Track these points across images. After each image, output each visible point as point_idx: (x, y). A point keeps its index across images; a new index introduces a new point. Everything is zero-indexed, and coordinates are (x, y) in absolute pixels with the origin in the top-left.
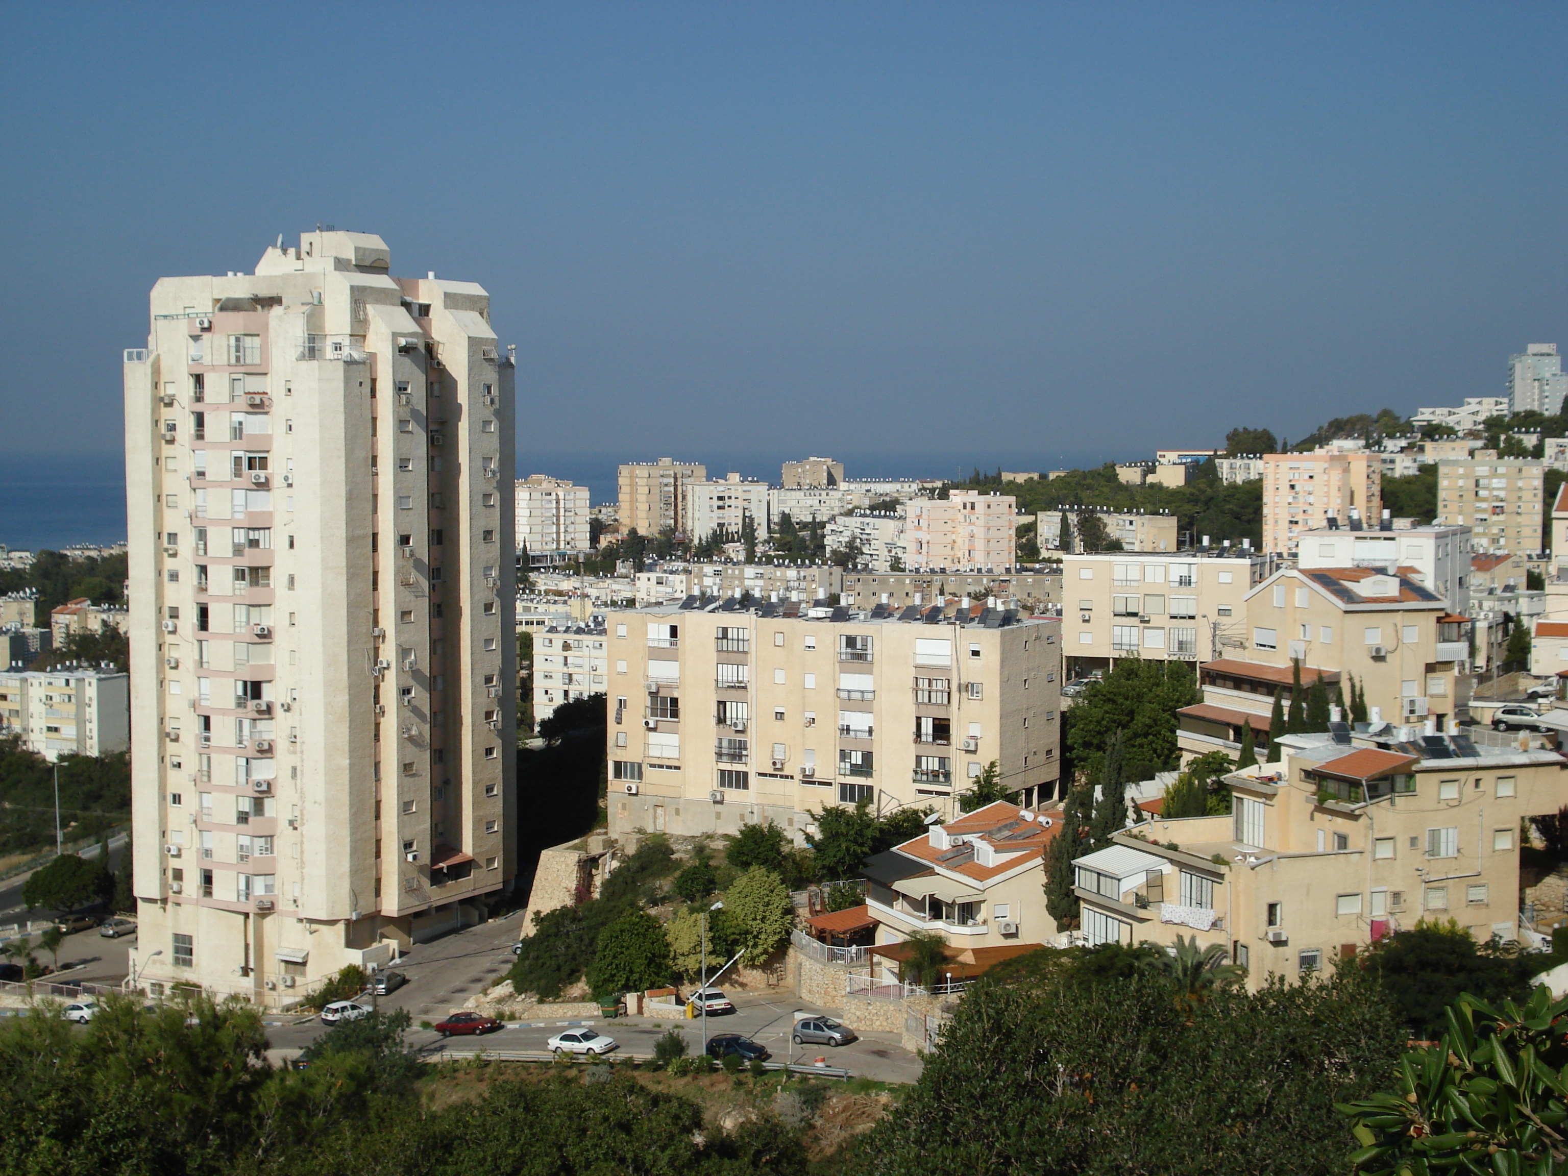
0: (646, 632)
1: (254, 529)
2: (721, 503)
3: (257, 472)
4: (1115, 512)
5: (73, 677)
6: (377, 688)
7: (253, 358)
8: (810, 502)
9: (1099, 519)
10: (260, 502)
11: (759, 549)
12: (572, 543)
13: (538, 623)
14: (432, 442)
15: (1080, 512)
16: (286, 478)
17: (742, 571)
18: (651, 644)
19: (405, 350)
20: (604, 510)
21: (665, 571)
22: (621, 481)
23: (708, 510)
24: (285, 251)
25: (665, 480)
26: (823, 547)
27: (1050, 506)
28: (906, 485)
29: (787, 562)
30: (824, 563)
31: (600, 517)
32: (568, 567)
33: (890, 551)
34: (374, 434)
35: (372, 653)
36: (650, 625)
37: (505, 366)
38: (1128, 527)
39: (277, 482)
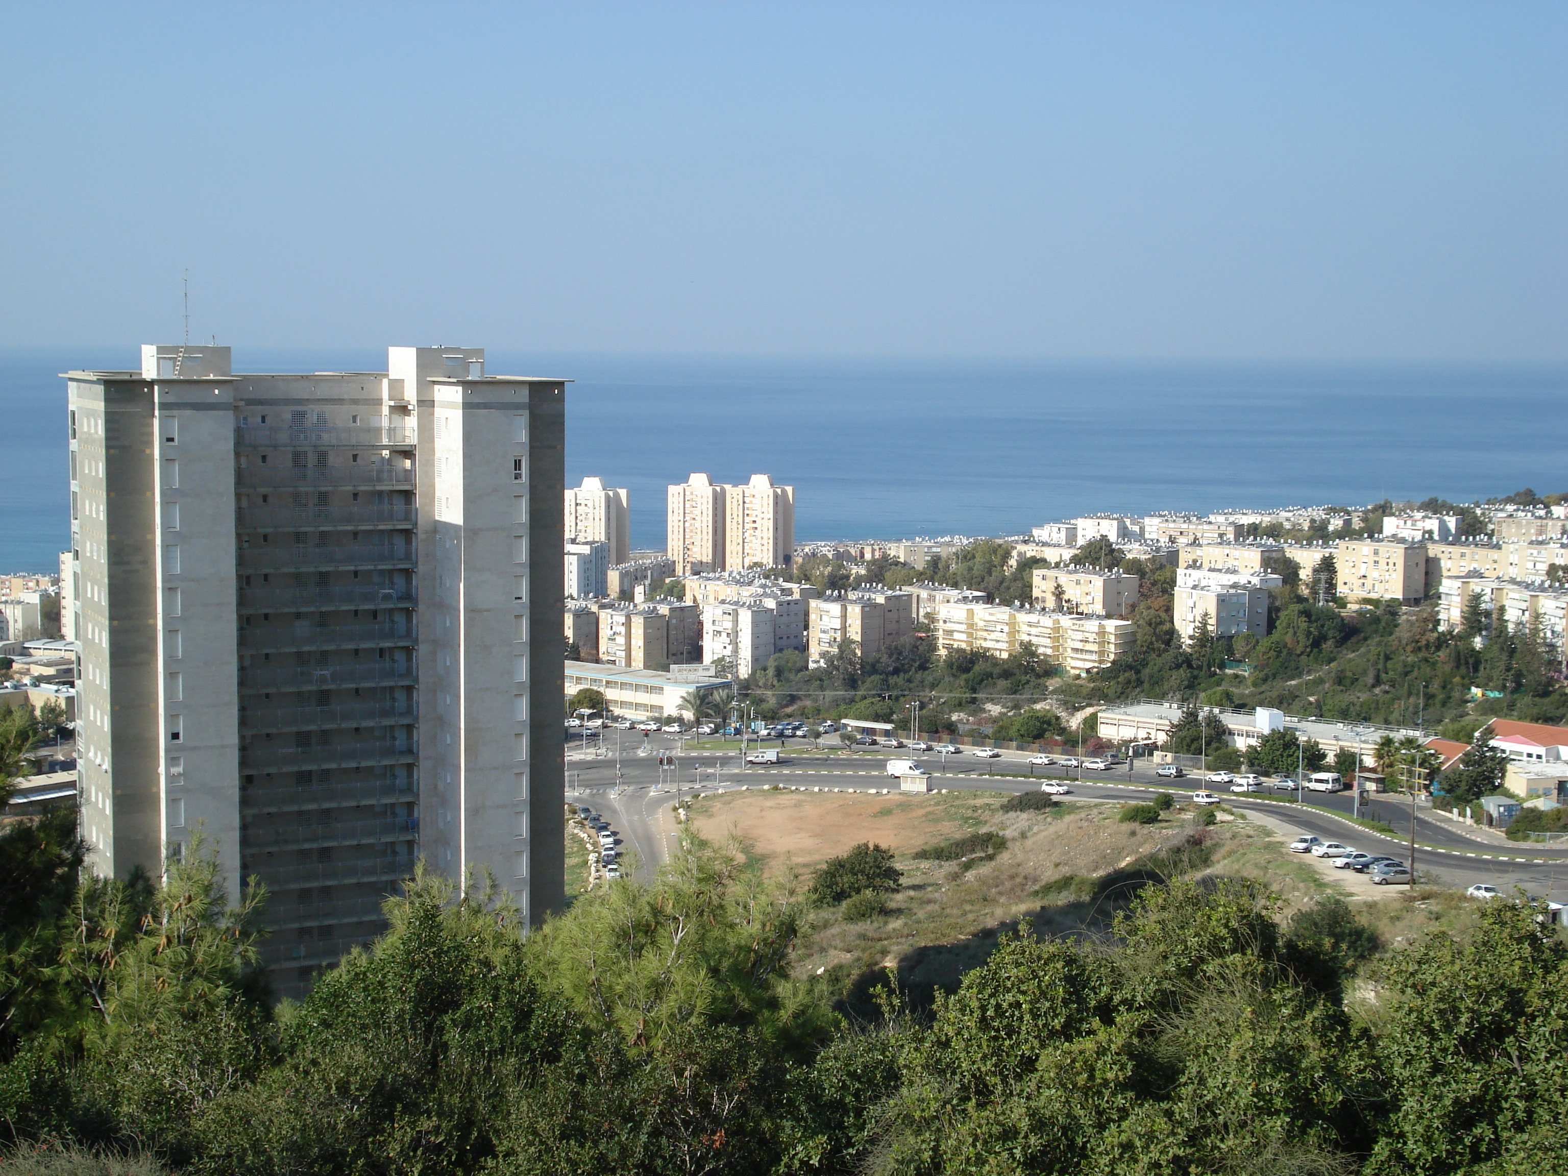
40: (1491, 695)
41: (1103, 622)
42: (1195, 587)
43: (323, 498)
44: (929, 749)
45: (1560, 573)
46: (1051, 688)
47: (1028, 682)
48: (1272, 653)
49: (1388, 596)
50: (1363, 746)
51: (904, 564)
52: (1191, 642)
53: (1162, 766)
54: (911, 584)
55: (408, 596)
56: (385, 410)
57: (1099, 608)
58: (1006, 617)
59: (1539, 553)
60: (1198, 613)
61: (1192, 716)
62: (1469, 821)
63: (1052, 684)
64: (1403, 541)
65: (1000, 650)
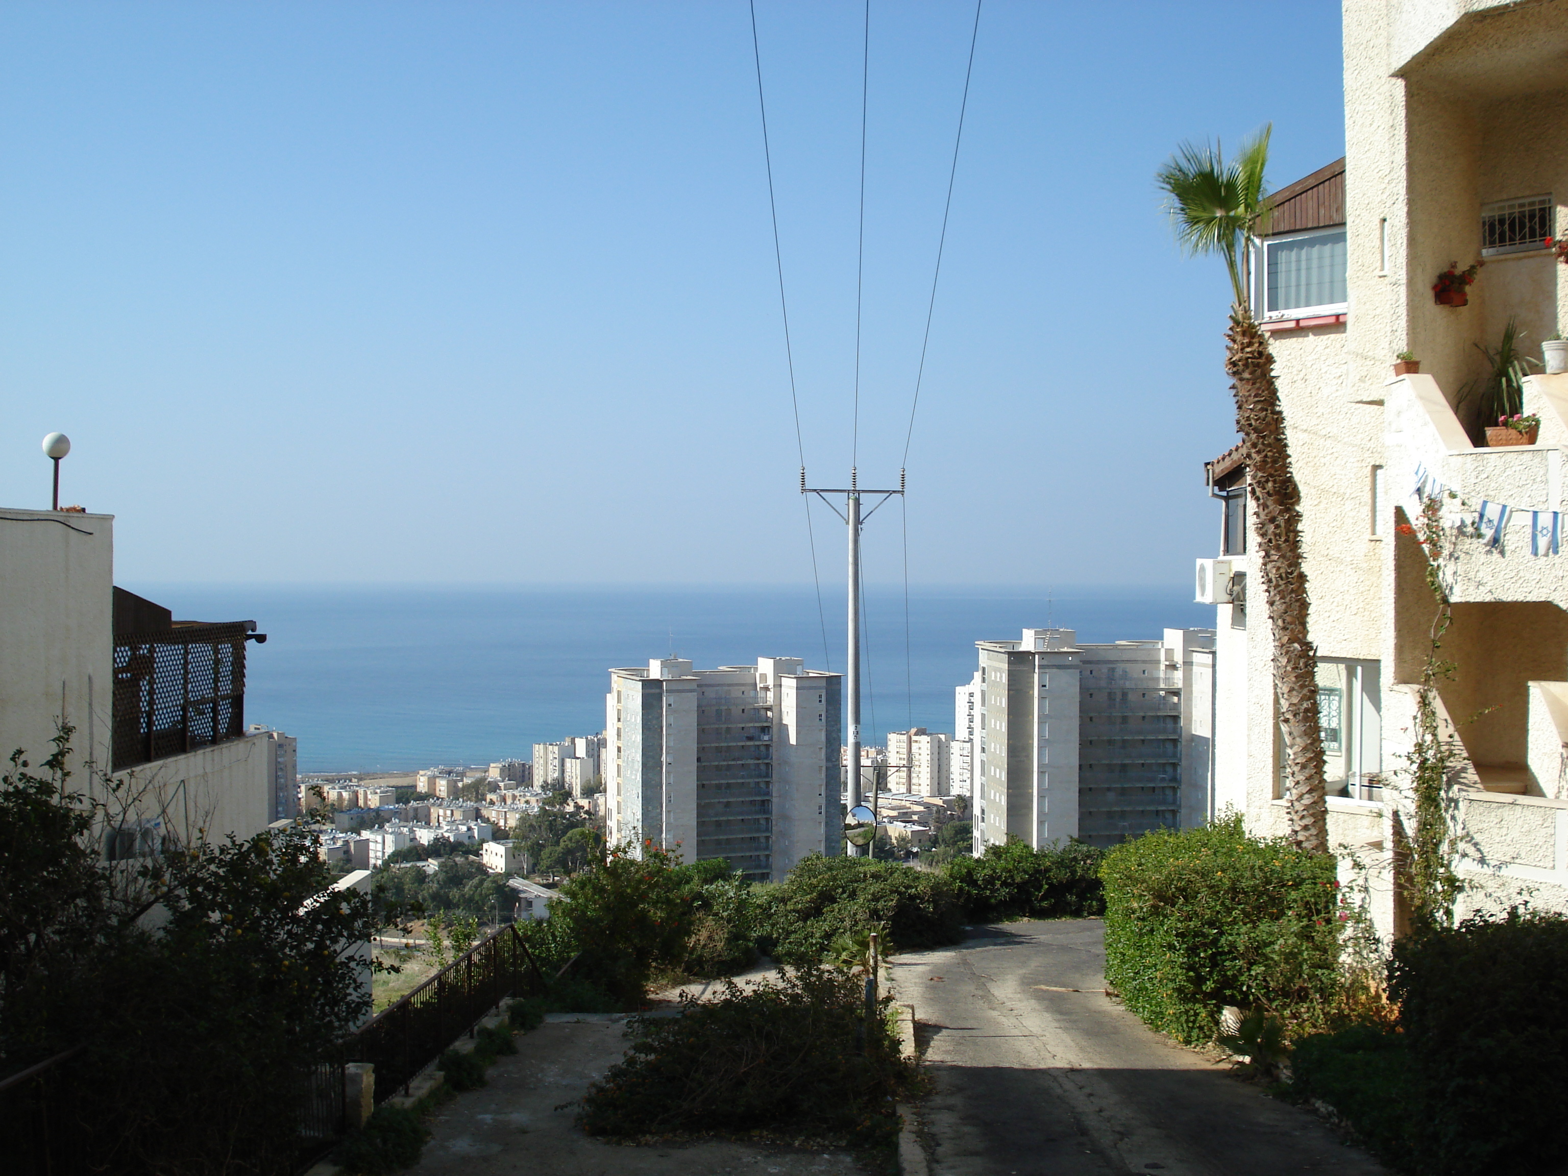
43: (1125, 719)
55: (1174, 779)
56: (1162, 667)
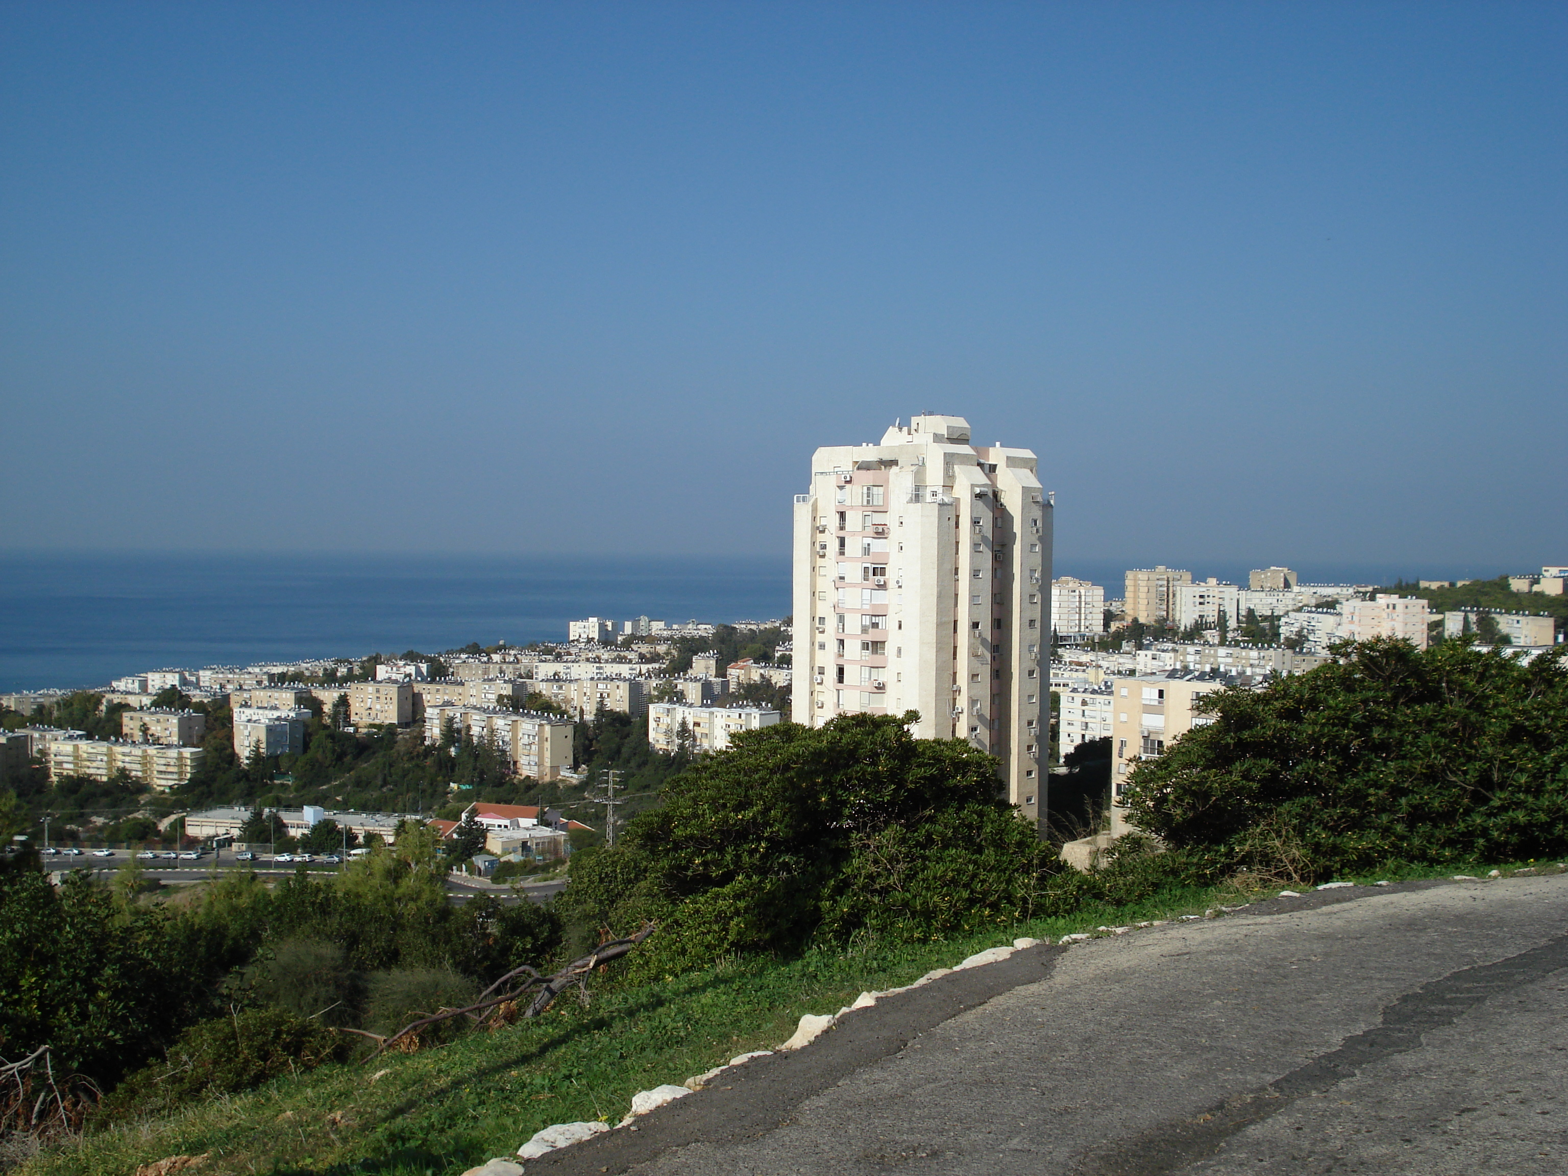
0: (1141, 694)
1: (875, 616)
2: (1202, 600)
3: (879, 577)
4: (1506, 613)
5: (744, 712)
6: (954, 726)
7: (878, 501)
8: (1270, 601)
9: (1493, 618)
10: (880, 597)
11: (1230, 635)
12: (1090, 627)
13: (1064, 685)
14: (995, 558)
15: (1478, 613)
16: (898, 582)
17: (1216, 651)
18: (1144, 702)
19: (979, 496)
20: (1114, 604)
21: (1158, 650)
22: (1127, 582)
23: (1192, 605)
24: (900, 429)
25: (1160, 583)
26: (1279, 635)
27: (1455, 607)
28: (1345, 589)
29: (1250, 645)
30: (1279, 647)
31: (1111, 608)
32: (1087, 645)
33: (1330, 639)
34: (957, 553)
35: (951, 702)
36: (1144, 689)
37: (1047, 507)
38: (1516, 625)
39: (892, 584)
40: (463, 787)
41: (181, 750)
42: (249, 721)
44: (58, 853)
45: (505, 701)
46: (142, 802)
47: (124, 798)
48: (308, 767)
49: (387, 722)
50: (382, 828)
51: (16, 712)
52: (247, 762)
53: (241, 853)
54: (26, 727)
57: (175, 739)
58: (105, 750)
59: (490, 687)
60: (253, 739)
61: (258, 815)
62: (464, 874)
63: (143, 798)
64: (396, 682)
65: (101, 775)
